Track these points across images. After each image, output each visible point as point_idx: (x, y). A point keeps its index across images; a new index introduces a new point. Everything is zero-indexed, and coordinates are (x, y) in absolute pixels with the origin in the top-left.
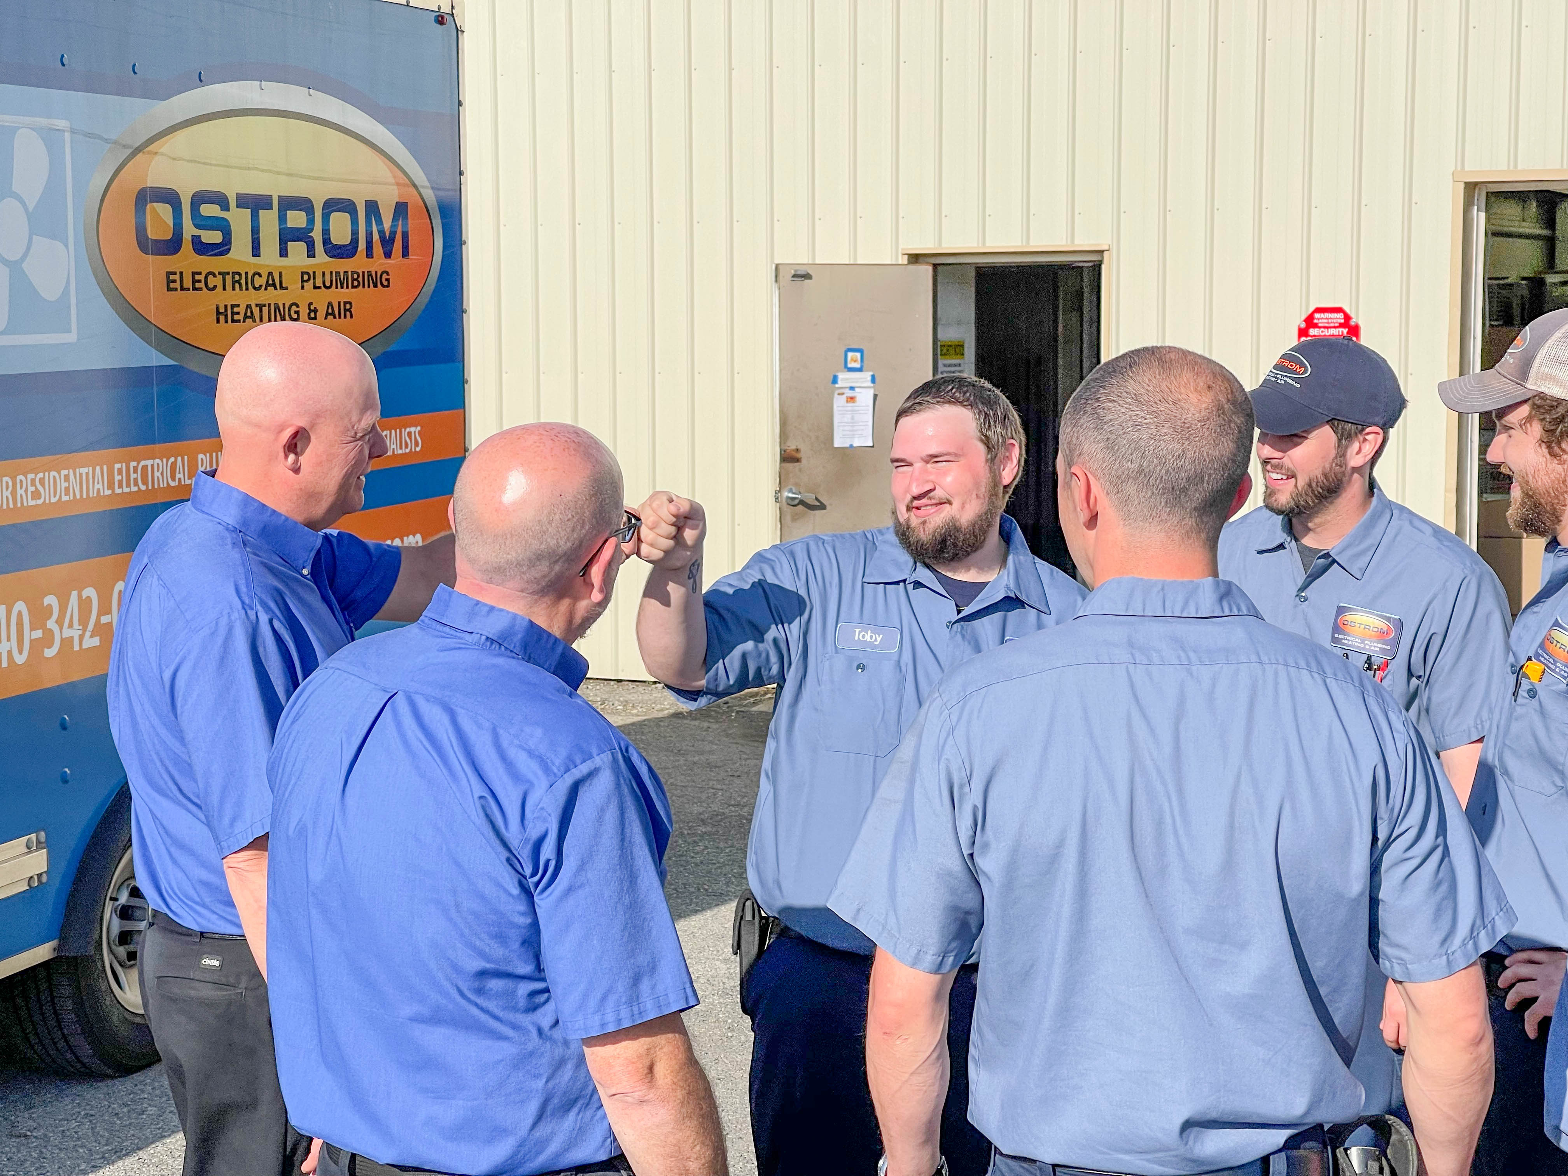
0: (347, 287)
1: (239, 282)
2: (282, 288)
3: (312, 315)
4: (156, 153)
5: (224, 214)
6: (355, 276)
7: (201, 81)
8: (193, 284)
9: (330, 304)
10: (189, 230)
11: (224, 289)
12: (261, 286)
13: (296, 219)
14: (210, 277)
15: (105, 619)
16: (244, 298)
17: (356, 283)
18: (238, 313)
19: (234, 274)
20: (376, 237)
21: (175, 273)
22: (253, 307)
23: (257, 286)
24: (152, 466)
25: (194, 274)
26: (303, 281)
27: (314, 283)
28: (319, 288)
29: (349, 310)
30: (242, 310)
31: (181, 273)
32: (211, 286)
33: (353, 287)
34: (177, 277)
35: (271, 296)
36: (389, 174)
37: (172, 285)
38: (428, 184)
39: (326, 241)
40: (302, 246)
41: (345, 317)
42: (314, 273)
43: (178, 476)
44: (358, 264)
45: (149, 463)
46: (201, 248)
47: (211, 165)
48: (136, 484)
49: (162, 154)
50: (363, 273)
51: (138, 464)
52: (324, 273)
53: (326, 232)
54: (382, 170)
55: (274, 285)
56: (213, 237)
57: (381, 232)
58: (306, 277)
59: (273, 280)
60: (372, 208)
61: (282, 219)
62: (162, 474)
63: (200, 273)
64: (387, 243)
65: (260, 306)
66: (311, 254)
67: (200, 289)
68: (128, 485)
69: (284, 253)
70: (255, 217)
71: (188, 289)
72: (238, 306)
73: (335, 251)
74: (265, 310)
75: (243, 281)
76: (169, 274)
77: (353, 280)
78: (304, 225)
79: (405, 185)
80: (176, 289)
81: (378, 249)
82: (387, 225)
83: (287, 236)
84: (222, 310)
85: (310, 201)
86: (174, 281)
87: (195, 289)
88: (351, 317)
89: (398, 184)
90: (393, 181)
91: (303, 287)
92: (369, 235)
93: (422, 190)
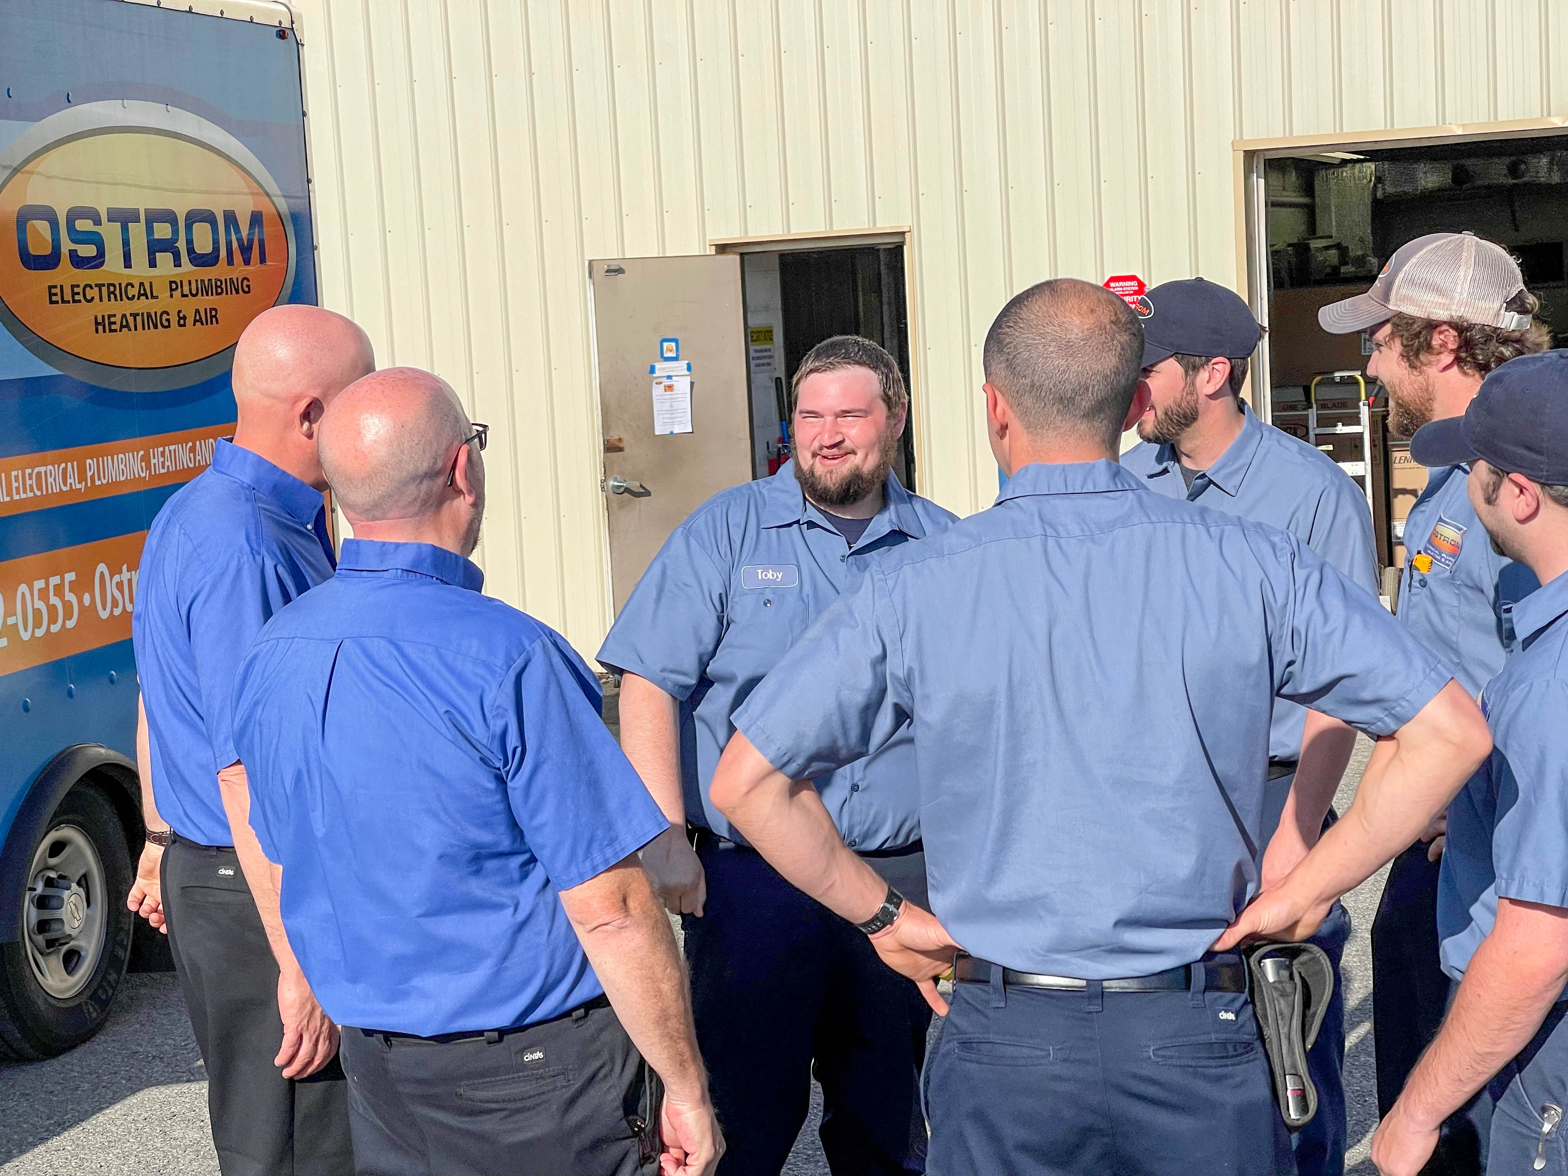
0: (212, 295)
1: (113, 293)
2: (152, 297)
3: (182, 322)
4: (32, 173)
5: (96, 229)
6: (219, 284)
7: (69, 101)
8: (73, 297)
9: (197, 311)
10: (66, 245)
11: (101, 300)
12: (134, 296)
13: (163, 231)
14: (88, 289)
15: (11, 621)
16: (119, 308)
17: (219, 290)
18: (115, 323)
19: (109, 285)
20: (235, 245)
21: (55, 287)
22: (128, 316)
23: (130, 296)
24: (46, 472)
25: (73, 287)
26: (171, 290)
27: (182, 291)
28: (186, 296)
29: (215, 316)
30: (117, 319)
31: (62, 286)
32: (89, 298)
33: (217, 294)
34: (58, 291)
35: (142, 305)
36: (244, 184)
37: (54, 298)
38: (279, 193)
39: (191, 251)
40: (170, 255)
41: (212, 323)
42: (181, 282)
43: (69, 481)
44: (219, 272)
45: (42, 469)
46: (78, 261)
47: (82, 181)
48: (32, 490)
49: (39, 173)
50: (226, 280)
51: (33, 471)
52: (190, 282)
53: (190, 242)
54: (238, 182)
55: (145, 295)
56: (88, 251)
57: (240, 240)
58: (174, 286)
59: (145, 290)
60: (231, 218)
61: (150, 230)
62: (55, 480)
63: (78, 286)
64: (246, 250)
65: (135, 315)
66: (177, 263)
67: (79, 301)
68: (25, 492)
69: (153, 264)
70: (125, 230)
71: (69, 302)
72: (115, 316)
73: (199, 260)
74: (139, 319)
75: (117, 292)
76: (50, 287)
77: (217, 286)
78: (170, 237)
79: (257, 194)
80: (57, 302)
81: (238, 257)
82: (245, 233)
83: (155, 247)
84: (100, 320)
85: (173, 213)
86: (56, 294)
87: (74, 301)
88: (217, 323)
89: (252, 194)
90: (247, 190)
91: (172, 296)
92: (229, 244)
93: (274, 199)
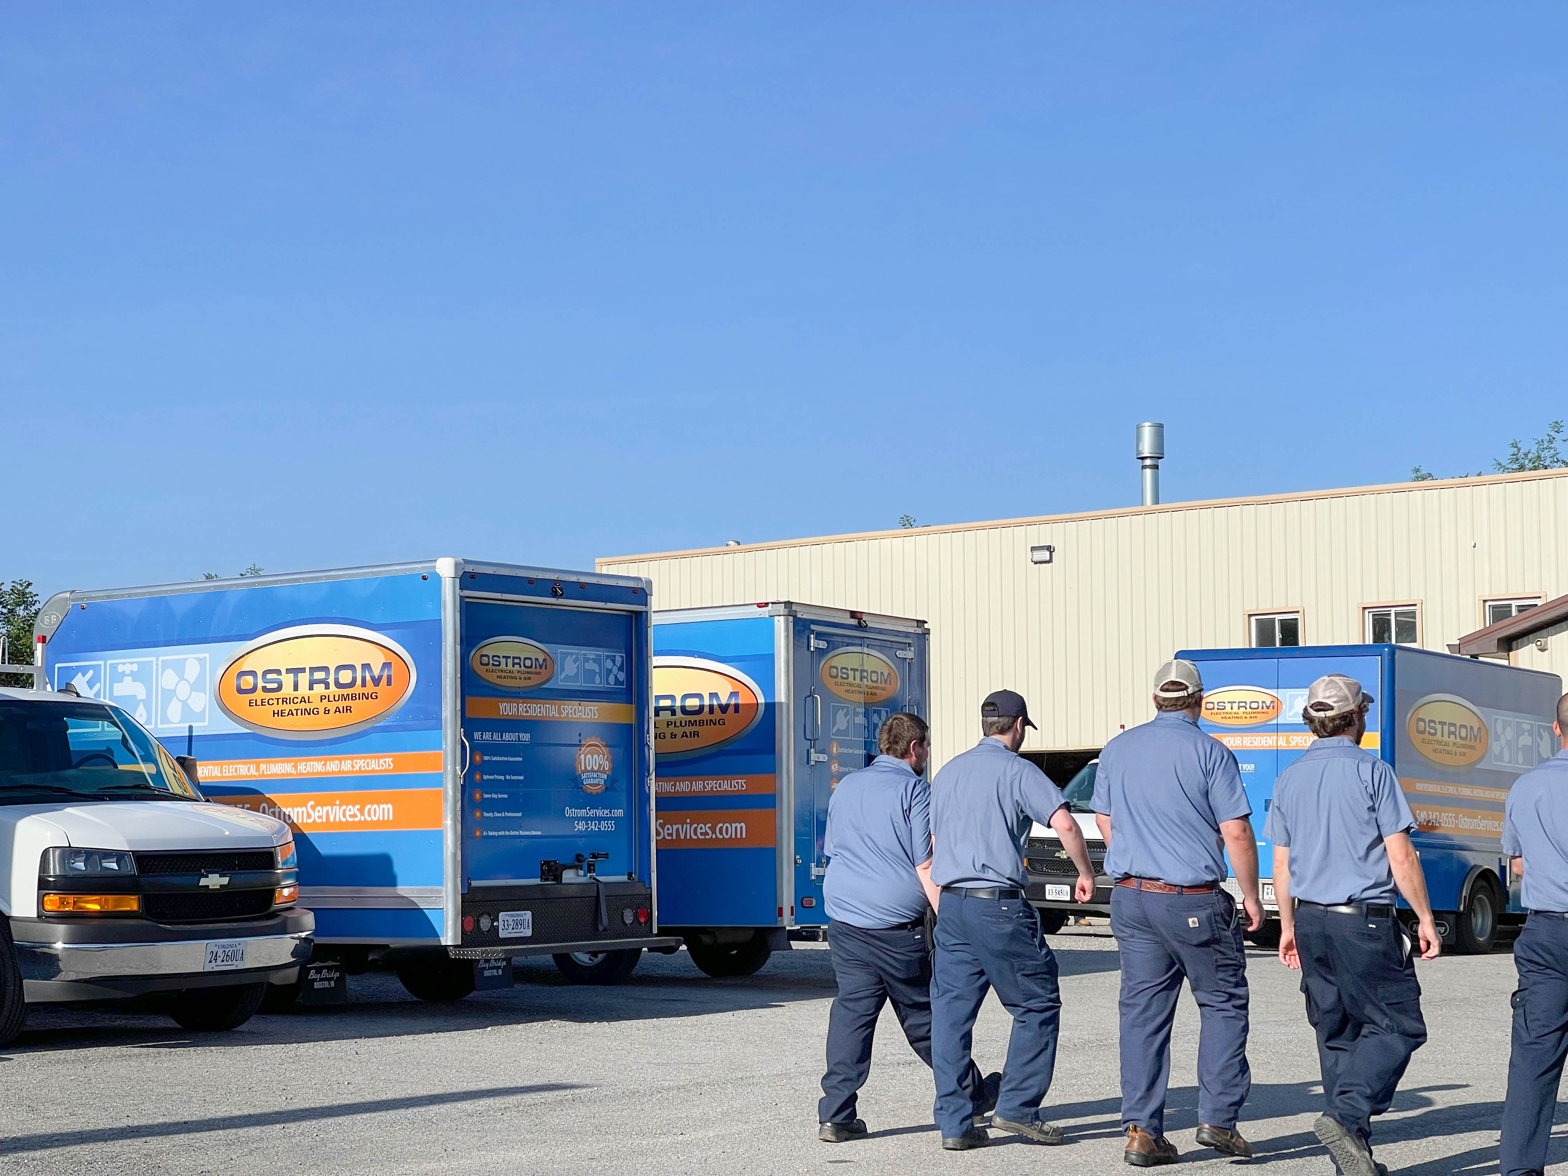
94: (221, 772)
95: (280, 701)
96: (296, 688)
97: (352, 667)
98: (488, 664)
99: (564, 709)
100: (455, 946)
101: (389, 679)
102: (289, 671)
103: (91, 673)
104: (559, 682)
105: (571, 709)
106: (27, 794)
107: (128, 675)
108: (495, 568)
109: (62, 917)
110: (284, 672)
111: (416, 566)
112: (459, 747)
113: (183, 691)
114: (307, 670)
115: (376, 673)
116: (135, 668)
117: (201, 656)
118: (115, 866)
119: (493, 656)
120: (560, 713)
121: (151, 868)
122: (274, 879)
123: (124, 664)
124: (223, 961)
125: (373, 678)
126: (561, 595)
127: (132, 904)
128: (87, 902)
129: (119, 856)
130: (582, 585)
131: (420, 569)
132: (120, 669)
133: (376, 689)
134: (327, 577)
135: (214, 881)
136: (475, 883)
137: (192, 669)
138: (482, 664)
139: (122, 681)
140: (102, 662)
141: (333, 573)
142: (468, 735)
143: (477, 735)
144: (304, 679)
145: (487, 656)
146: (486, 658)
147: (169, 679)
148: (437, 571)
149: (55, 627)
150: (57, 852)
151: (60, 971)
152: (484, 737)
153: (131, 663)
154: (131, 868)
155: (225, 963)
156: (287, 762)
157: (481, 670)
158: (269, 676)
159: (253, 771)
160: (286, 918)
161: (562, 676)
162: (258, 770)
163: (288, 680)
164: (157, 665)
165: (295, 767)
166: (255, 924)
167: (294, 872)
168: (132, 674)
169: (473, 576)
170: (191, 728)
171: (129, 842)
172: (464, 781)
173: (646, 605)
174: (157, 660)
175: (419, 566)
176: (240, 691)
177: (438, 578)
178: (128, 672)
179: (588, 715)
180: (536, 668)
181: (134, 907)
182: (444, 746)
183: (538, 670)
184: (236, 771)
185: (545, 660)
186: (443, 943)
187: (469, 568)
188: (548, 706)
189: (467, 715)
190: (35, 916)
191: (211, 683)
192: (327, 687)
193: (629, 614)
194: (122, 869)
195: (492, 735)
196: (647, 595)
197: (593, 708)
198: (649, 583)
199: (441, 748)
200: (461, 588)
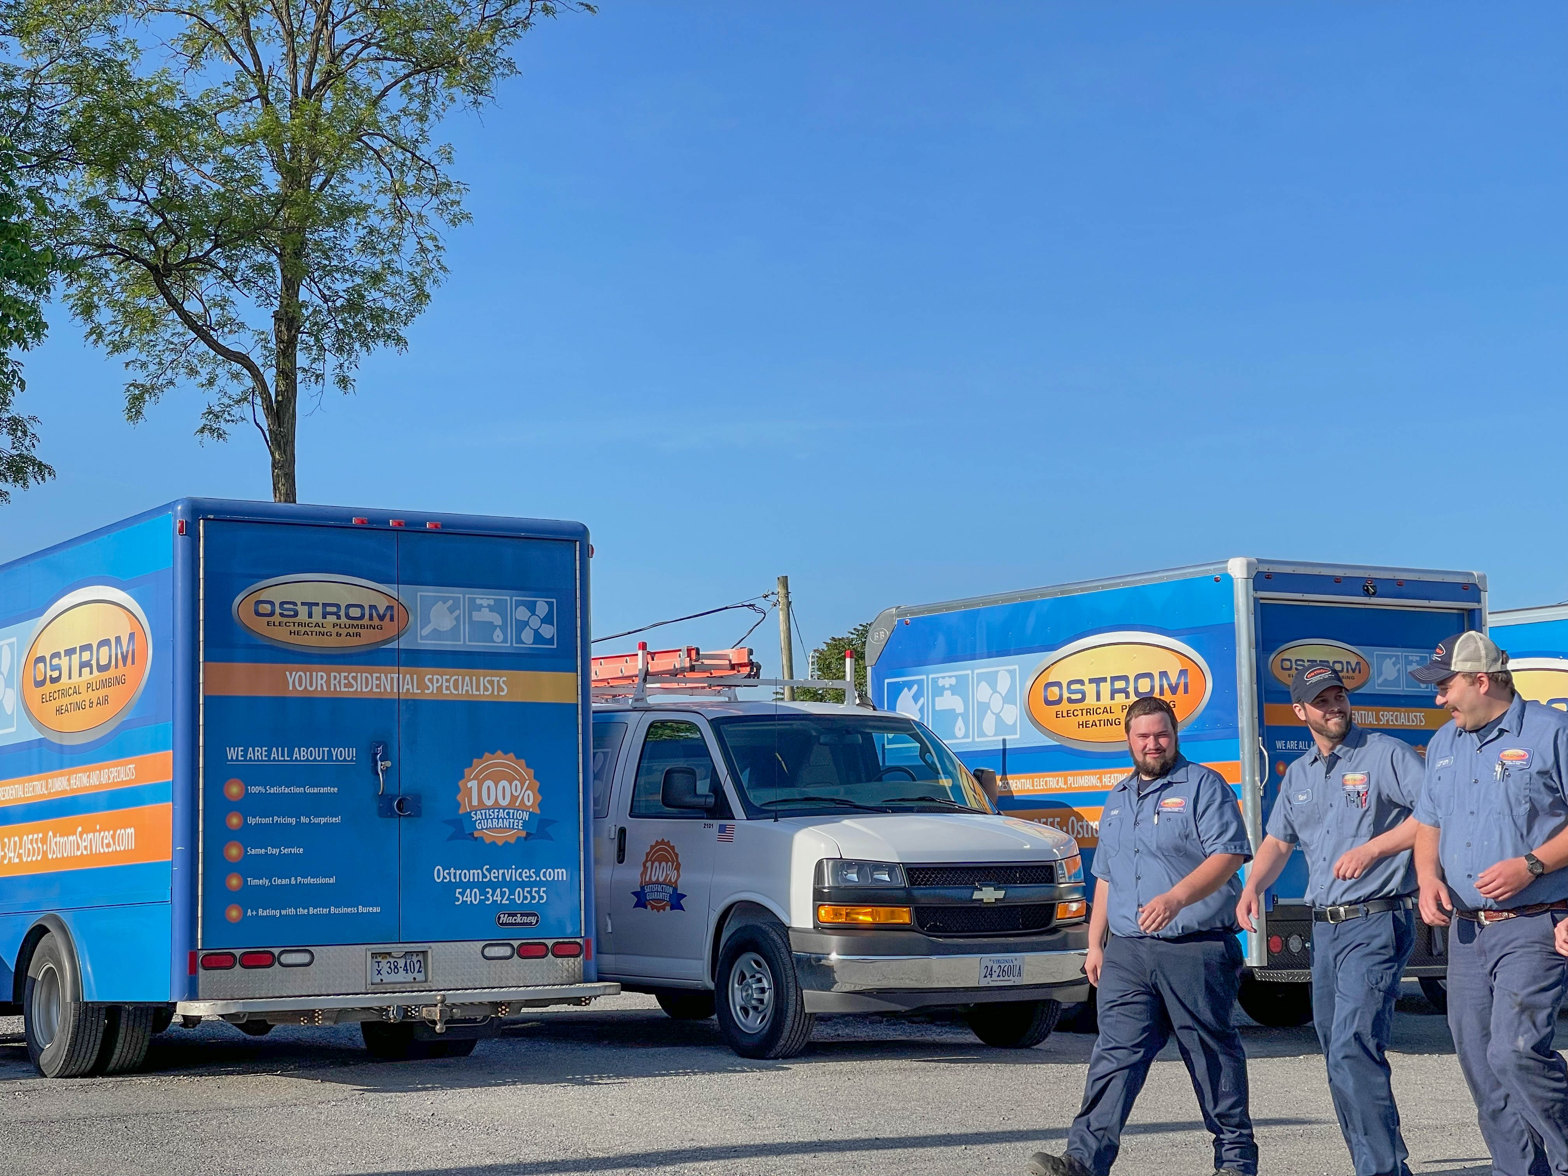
94: (1033, 786)
95: (1084, 712)
96: (1098, 699)
97: (1149, 675)
98: (1290, 669)
99: (1383, 715)
100: (1261, 968)
101: (1186, 686)
102: (1091, 681)
103: (915, 687)
104: (1376, 686)
105: (1392, 716)
106: (813, 807)
107: (947, 689)
108: (1294, 568)
109: (837, 929)
110: (1086, 682)
111: (1208, 568)
112: (1257, 757)
113: (996, 703)
114: (1109, 680)
115: (1173, 681)
116: (953, 681)
117: (1011, 668)
118: (886, 877)
119: (1297, 660)
120: (1378, 719)
121: (922, 880)
122: (1057, 894)
123: (944, 678)
124: (999, 976)
125: (1170, 686)
126: (1374, 594)
127: (904, 916)
128: (858, 914)
129: (890, 868)
130: (1400, 583)
131: (1212, 570)
132: (941, 683)
133: (1173, 697)
134: (1124, 583)
135: (989, 895)
136: (1281, 901)
137: (1004, 683)
138: (1283, 669)
139: (942, 695)
140: (924, 677)
141: (1129, 579)
142: (1269, 744)
143: (1279, 744)
144: (1105, 688)
145: (1290, 660)
146: (1288, 663)
147: (983, 692)
148: (1229, 571)
149: (884, 643)
150: (831, 863)
151: (836, 982)
152: (1288, 746)
153: (950, 677)
154: (901, 880)
155: (1001, 978)
156: (1093, 774)
157: (1283, 676)
158: (1073, 687)
159: (1061, 785)
160: (1067, 933)
161: (1380, 681)
162: (1066, 783)
163: (1090, 690)
164: (973, 678)
165: (1100, 779)
166: (1034, 939)
167: (1080, 887)
168: (952, 688)
169: (1269, 576)
170: (1004, 741)
171: (899, 854)
172: (1265, 793)
173: (1479, 602)
174: (973, 673)
175: (1212, 567)
176: (1048, 703)
177: (1230, 580)
178: (947, 686)
179: (1413, 721)
180: (1348, 671)
181: (907, 921)
182: (1241, 756)
183: (1351, 674)
184: (1046, 785)
185: (1358, 663)
186: (1248, 965)
187: (1264, 568)
188: (1363, 712)
189: (1265, 724)
190: (812, 927)
191: (1020, 697)
192: (1127, 697)
193: (1461, 612)
194: (894, 881)
195: (1298, 744)
196: (1480, 591)
197: (1418, 714)
198: (1483, 578)
199: (1238, 758)
200: (1255, 590)
